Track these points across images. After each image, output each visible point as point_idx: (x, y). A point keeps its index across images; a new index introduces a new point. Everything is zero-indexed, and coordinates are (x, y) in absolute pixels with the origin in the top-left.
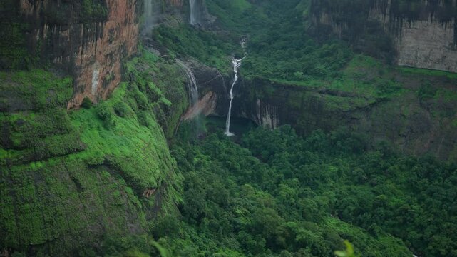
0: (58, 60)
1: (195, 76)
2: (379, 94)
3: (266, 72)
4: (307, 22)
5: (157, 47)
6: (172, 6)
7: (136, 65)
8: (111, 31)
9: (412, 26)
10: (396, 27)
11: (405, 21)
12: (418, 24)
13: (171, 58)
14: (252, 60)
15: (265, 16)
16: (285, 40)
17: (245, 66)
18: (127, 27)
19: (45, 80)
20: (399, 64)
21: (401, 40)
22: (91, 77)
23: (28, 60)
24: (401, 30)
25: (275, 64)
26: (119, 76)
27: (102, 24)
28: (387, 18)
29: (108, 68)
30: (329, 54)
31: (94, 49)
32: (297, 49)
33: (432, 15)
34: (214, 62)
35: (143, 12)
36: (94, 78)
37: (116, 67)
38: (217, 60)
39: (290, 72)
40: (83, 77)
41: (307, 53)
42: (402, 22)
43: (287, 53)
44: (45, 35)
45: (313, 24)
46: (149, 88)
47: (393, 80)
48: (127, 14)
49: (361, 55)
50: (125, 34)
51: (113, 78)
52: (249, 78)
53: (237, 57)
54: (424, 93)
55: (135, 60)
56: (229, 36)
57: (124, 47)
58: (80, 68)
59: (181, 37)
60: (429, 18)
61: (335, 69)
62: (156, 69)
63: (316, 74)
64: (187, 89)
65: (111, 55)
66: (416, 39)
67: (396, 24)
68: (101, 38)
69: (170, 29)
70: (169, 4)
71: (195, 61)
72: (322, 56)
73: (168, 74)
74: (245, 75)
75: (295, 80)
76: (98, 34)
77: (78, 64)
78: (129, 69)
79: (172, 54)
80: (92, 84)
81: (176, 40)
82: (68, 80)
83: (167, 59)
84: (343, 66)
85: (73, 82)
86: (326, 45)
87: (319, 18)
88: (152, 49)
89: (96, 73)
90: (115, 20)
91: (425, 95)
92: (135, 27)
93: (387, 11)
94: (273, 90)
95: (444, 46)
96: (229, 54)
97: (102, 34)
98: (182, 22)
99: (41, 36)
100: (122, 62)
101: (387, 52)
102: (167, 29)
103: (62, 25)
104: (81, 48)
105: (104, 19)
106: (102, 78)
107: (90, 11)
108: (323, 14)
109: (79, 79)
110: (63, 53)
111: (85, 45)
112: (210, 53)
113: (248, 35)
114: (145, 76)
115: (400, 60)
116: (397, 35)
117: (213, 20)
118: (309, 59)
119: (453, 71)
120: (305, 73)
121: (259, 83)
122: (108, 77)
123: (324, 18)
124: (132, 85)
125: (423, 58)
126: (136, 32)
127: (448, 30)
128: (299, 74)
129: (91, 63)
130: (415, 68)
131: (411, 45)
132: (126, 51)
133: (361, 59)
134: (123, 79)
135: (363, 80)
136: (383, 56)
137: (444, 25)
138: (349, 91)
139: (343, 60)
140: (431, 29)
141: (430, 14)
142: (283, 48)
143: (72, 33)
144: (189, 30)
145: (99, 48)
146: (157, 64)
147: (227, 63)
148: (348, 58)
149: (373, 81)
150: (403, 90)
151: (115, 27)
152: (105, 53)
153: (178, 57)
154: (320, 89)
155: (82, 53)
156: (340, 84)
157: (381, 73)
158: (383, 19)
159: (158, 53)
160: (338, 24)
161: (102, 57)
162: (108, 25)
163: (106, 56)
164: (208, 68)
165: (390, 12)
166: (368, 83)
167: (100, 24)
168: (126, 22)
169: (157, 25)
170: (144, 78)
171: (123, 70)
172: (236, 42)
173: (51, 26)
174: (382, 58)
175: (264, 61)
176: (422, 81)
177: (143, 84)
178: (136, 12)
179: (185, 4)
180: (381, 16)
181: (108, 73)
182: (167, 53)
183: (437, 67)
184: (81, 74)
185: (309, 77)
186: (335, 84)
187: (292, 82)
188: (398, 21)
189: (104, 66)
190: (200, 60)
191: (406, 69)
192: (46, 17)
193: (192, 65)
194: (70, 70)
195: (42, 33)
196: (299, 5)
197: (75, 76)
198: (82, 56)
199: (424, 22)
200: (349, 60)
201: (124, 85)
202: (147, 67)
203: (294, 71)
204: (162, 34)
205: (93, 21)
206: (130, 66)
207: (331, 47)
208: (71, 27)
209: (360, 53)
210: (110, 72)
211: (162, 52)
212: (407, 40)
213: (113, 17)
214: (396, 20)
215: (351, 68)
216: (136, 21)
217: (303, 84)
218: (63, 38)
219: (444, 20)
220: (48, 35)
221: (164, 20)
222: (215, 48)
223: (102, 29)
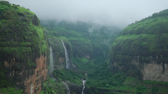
0: (18, 83)
1: (69, 87)
2: (137, 91)
3: (95, 84)
4: (109, 66)
5: (55, 77)
6: (60, 62)
7: (47, 84)
8: (38, 72)
9: (147, 66)
10: (141, 66)
11: (144, 64)
12: (150, 65)
13: (60, 81)
14: (90, 80)
15: (94, 64)
16: (102, 72)
17: (87, 83)
18: (44, 70)
19: (13, 91)
20: (144, 80)
21: (144, 71)
22: (30, 89)
23: (7, 84)
24: (143, 67)
25: (98, 82)
26: (40, 88)
27: (34, 69)
28: (138, 63)
29: (36, 86)
30: (118, 77)
31: (31, 79)
32: (106, 76)
33: (154, 61)
34: (76, 82)
35: (49, 65)
36: (31, 89)
37: (40, 85)
38: (77, 81)
39: (104, 84)
40: (27, 89)
41: (110, 77)
42: (143, 64)
43: (102, 77)
44: (13, 74)
45: (111, 67)
46: (52, 92)
47: (142, 86)
48: (43, 66)
49: (130, 77)
50: (43, 73)
51: (39, 89)
52: (89, 87)
53: (84, 80)
54: (154, 90)
55: (47, 82)
56: (81, 72)
57: (42, 78)
58: (26, 86)
59: (63, 73)
60: (153, 63)
61: (120, 82)
62: (54, 85)
63: (114, 84)
64: (66, 92)
65: (38, 80)
66: (149, 70)
67: (141, 65)
68: (34, 74)
69: (59, 70)
70: (59, 61)
71: (69, 82)
72: (115, 78)
73: (59, 87)
74: (87, 86)
75: (106, 87)
76: (33, 73)
77: (25, 84)
78: (44, 85)
79: (60, 80)
80: (30, 92)
81: (61, 74)
82: (22, 91)
83: (58, 81)
84: (123, 81)
85: (24, 91)
86: (117, 74)
87: (113, 64)
88: (53, 78)
89: (32, 88)
90: (39, 68)
91: (154, 91)
92: (46, 70)
93: (138, 61)
94: (98, 91)
95: (160, 72)
96: (81, 79)
97: (34, 73)
98: (64, 68)
99: (12, 75)
100: (42, 83)
101: (139, 75)
102: (58, 70)
103: (20, 70)
104: (26, 79)
105: (35, 68)
106: (34, 90)
107: (30, 65)
108: (115, 62)
109: (26, 90)
110: (20, 81)
111: (28, 77)
112: (74, 78)
113: (88, 71)
114: (50, 88)
115: (144, 78)
116: (142, 69)
117: (75, 66)
118: (110, 79)
119: (164, 81)
120: (110, 84)
121: (93, 89)
122: (37, 89)
123: (115, 64)
124: (45, 92)
125: (152, 77)
126: (47, 72)
127: (160, 66)
128: (107, 85)
129: (30, 84)
130: (150, 81)
131: (148, 73)
132: (43, 79)
133: (130, 78)
134: (42, 90)
135: (131, 86)
136: (138, 77)
137: (159, 65)
138: (126, 90)
139: (123, 79)
140: (154, 66)
141: (153, 61)
142: (101, 76)
143: (23, 73)
144: (66, 70)
145: (33, 78)
146: (55, 83)
147: (81, 82)
148: (125, 78)
149: (135, 86)
150: (146, 89)
151: (39, 70)
152: (35, 80)
153: (63, 80)
154: (116, 90)
155: (27, 80)
156: (123, 88)
157: (138, 83)
158: (137, 64)
159: (55, 79)
160: (120, 66)
161: (34, 81)
162: (37, 70)
163: (36, 81)
164: (74, 84)
165: (139, 61)
166: (133, 87)
167: (34, 70)
168: (43, 69)
169: (55, 69)
170: (50, 89)
171: (42, 86)
172: (84, 74)
173: (15, 71)
174: (137, 78)
175: (94, 80)
176: (153, 85)
177: (50, 91)
178: (47, 65)
179: (64, 61)
180: (136, 62)
181: (36, 87)
182: (58, 79)
183: (158, 80)
184: (27, 88)
185: (111, 86)
186: (121, 88)
187: (105, 88)
188: (142, 64)
189: (35, 85)
190: (71, 81)
191: (146, 81)
192: (14, 68)
193: (68, 83)
194: (22, 87)
195: (12, 74)
196: (106, 60)
197: (24, 89)
198: (27, 82)
199: (151, 64)
200: (125, 79)
201: (43, 92)
202: (51, 85)
203: (105, 84)
204: (56, 72)
205: (31, 69)
206: (45, 84)
207: (119, 74)
208: (23, 71)
209: (129, 76)
210: (37, 87)
211: (57, 79)
212: (146, 71)
213: (38, 67)
214: (141, 64)
215: (126, 82)
216: (47, 68)
217: (109, 88)
218: (20, 75)
219: (159, 63)
220: (14, 74)
221: (57, 67)
222: (76, 77)
223: (34, 71)
